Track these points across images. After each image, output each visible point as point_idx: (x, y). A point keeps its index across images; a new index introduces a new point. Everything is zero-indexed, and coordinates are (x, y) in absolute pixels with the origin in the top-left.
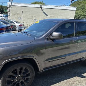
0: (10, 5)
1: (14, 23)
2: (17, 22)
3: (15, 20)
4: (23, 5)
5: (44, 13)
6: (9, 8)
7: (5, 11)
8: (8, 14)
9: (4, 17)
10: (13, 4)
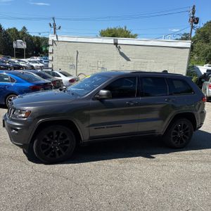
0: (53, 41)
1: (59, 76)
2: (66, 75)
3: (62, 70)
4: (80, 40)
5: (122, 54)
6: (52, 45)
7: (44, 49)
8: (50, 58)
9: (41, 62)
10: (60, 39)
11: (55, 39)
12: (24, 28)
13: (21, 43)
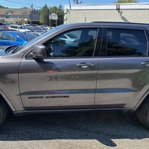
0: (67, 10)
11: (69, 9)
12: (61, 6)
13: (54, 15)
